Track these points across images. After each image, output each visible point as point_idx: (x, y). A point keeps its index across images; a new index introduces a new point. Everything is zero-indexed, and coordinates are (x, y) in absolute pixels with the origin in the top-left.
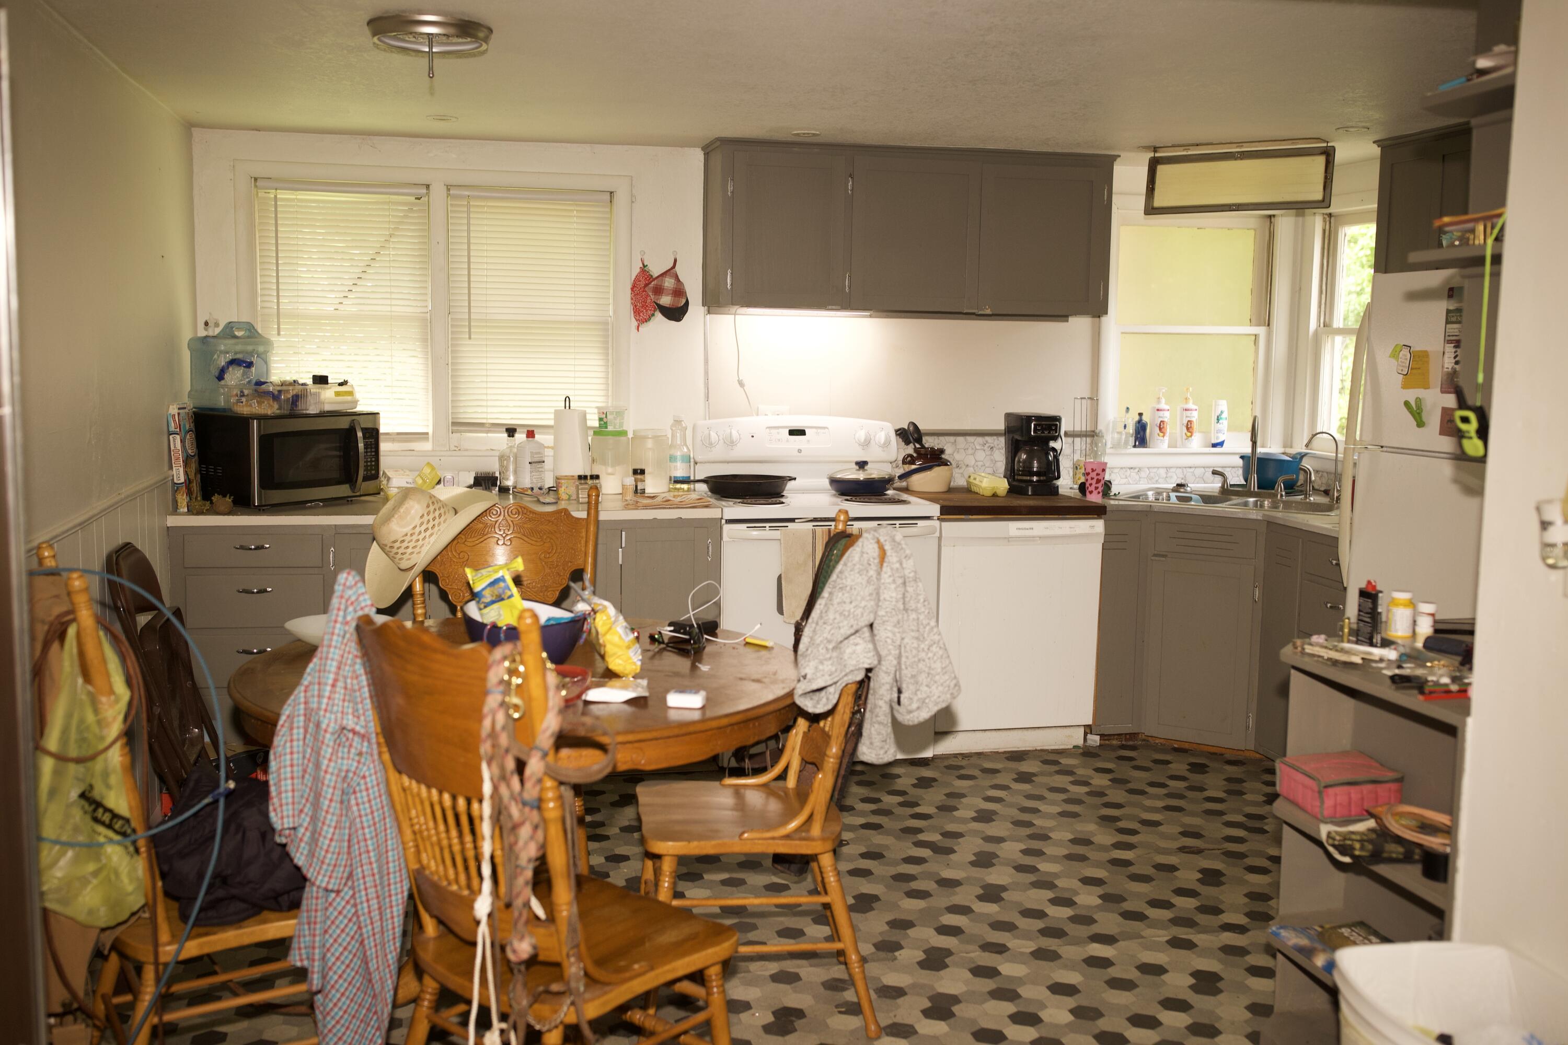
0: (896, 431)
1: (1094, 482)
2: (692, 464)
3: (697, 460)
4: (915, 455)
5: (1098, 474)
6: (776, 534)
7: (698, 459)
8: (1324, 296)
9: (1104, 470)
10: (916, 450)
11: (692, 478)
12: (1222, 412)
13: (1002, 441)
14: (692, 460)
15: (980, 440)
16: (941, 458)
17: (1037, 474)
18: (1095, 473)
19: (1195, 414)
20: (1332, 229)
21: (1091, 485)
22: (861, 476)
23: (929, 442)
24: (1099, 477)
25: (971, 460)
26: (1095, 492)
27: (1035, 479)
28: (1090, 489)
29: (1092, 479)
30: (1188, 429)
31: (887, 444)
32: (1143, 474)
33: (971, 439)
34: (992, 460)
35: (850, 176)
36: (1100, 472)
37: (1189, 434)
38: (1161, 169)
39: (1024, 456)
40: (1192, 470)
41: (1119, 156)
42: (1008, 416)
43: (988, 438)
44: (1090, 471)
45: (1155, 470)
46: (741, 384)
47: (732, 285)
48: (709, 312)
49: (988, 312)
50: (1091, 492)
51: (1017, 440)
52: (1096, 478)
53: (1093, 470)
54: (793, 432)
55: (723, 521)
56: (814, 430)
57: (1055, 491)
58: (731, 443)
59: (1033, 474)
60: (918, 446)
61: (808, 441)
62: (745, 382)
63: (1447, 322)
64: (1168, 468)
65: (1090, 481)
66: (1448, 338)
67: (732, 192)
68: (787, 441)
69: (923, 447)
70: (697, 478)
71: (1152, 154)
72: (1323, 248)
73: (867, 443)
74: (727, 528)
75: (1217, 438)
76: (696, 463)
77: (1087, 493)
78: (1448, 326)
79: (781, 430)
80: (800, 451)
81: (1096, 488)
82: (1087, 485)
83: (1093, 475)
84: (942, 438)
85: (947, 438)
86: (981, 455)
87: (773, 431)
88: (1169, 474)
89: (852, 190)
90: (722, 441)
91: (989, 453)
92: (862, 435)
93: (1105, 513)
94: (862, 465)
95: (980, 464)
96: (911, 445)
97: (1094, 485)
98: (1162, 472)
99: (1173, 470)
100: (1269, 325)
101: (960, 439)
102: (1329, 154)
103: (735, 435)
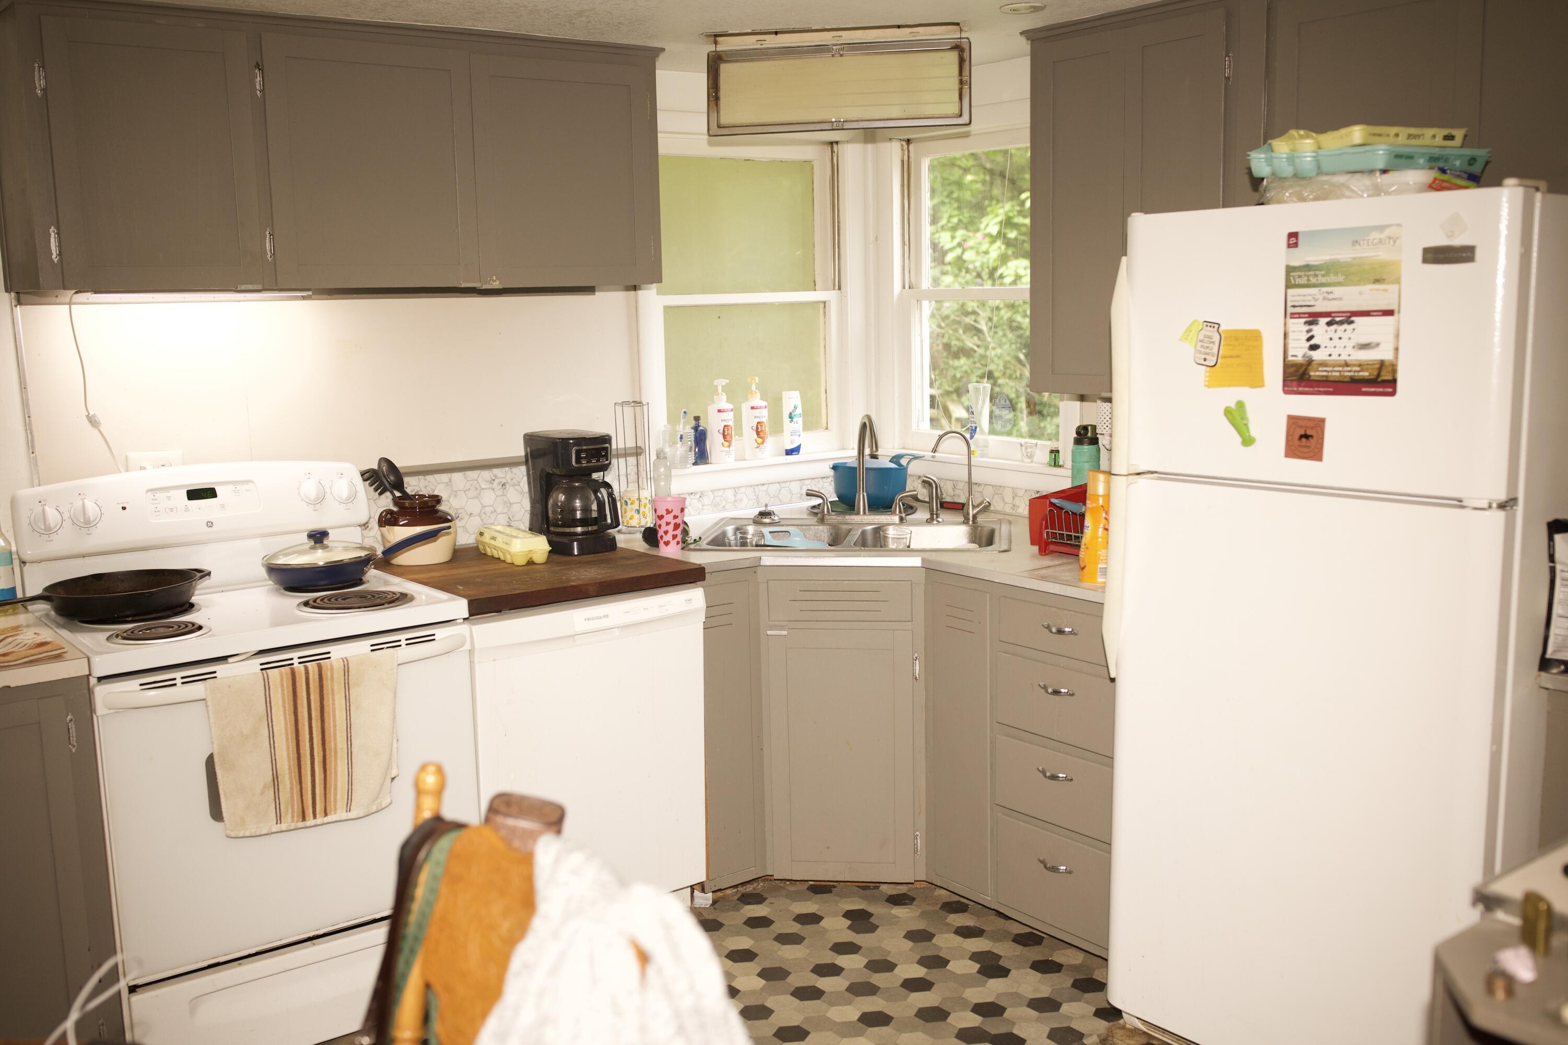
0: (363, 474)
1: (671, 528)
2: (16, 563)
3: (25, 557)
4: (395, 509)
5: (675, 517)
6: (198, 689)
7: (28, 554)
8: (906, 248)
9: (682, 510)
10: (396, 501)
11: (20, 595)
12: (795, 408)
13: (521, 473)
14: (15, 556)
15: (486, 474)
16: (437, 511)
17: (584, 522)
18: (671, 515)
19: (765, 412)
20: (912, 160)
21: (666, 532)
22: (319, 558)
23: (413, 486)
24: (678, 521)
25: (473, 506)
26: (673, 543)
27: (579, 529)
28: (666, 538)
29: (668, 524)
30: (758, 433)
31: (352, 498)
32: (706, 500)
33: (472, 474)
34: (505, 503)
35: (257, 66)
36: (676, 512)
37: (760, 440)
38: (726, 70)
39: (562, 497)
40: (765, 488)
41: (663, 50)
42: (530, 439)
43: (496, 471)
44: (664, 513)
45: (720, 493)
46: (93, 421)
47: (60, 254)
48: (19, 302)
49: (496, 285)
50: (667, 543)
51: (548, 474)
52: (673, 522)
53: (668, 512)
54: (195, 494)
55: (93, 681)
56: (231, 487)
57: (611, 545)
58: (86, 524)
59: (574, 523)
60: (398, 494)
61: (223, 506)
62: (101, 417)
63: (1289, 285)
64: (736, 489)
65: (664, 528)
66: (1290, 310)
67: (44, 90)
68: (187, 509)
69: (405, 496)
70: (30, 594)
71: (712, 48)
72: (903, 185)
73: (320, 499)
74: (101, 693)
75: (792, 442)
76: (23, 563)
77: (661, 544)
78: (1290, 291)
79: (172, 493)
80: (210, 524)
81: (674, 537)
82: (661, 533)
83: (669, 518)
84: (430, 478)
85: (437, 476)
86: (489, 497)
87: (159, 495)
88: (739, 497)
89: (262, 91)
90: (68, 523)
91: (499, 492)
92: (310, 489)
93: (704, 579)
94: (318, 537)
95: (489, 509)
96: (388, 494)
97: (671, 533)
98: (730, 494)
99: (743, 490)
100: (839, 289)
101: (457, 476)
102: (961, 51)
103: (92, 510)
